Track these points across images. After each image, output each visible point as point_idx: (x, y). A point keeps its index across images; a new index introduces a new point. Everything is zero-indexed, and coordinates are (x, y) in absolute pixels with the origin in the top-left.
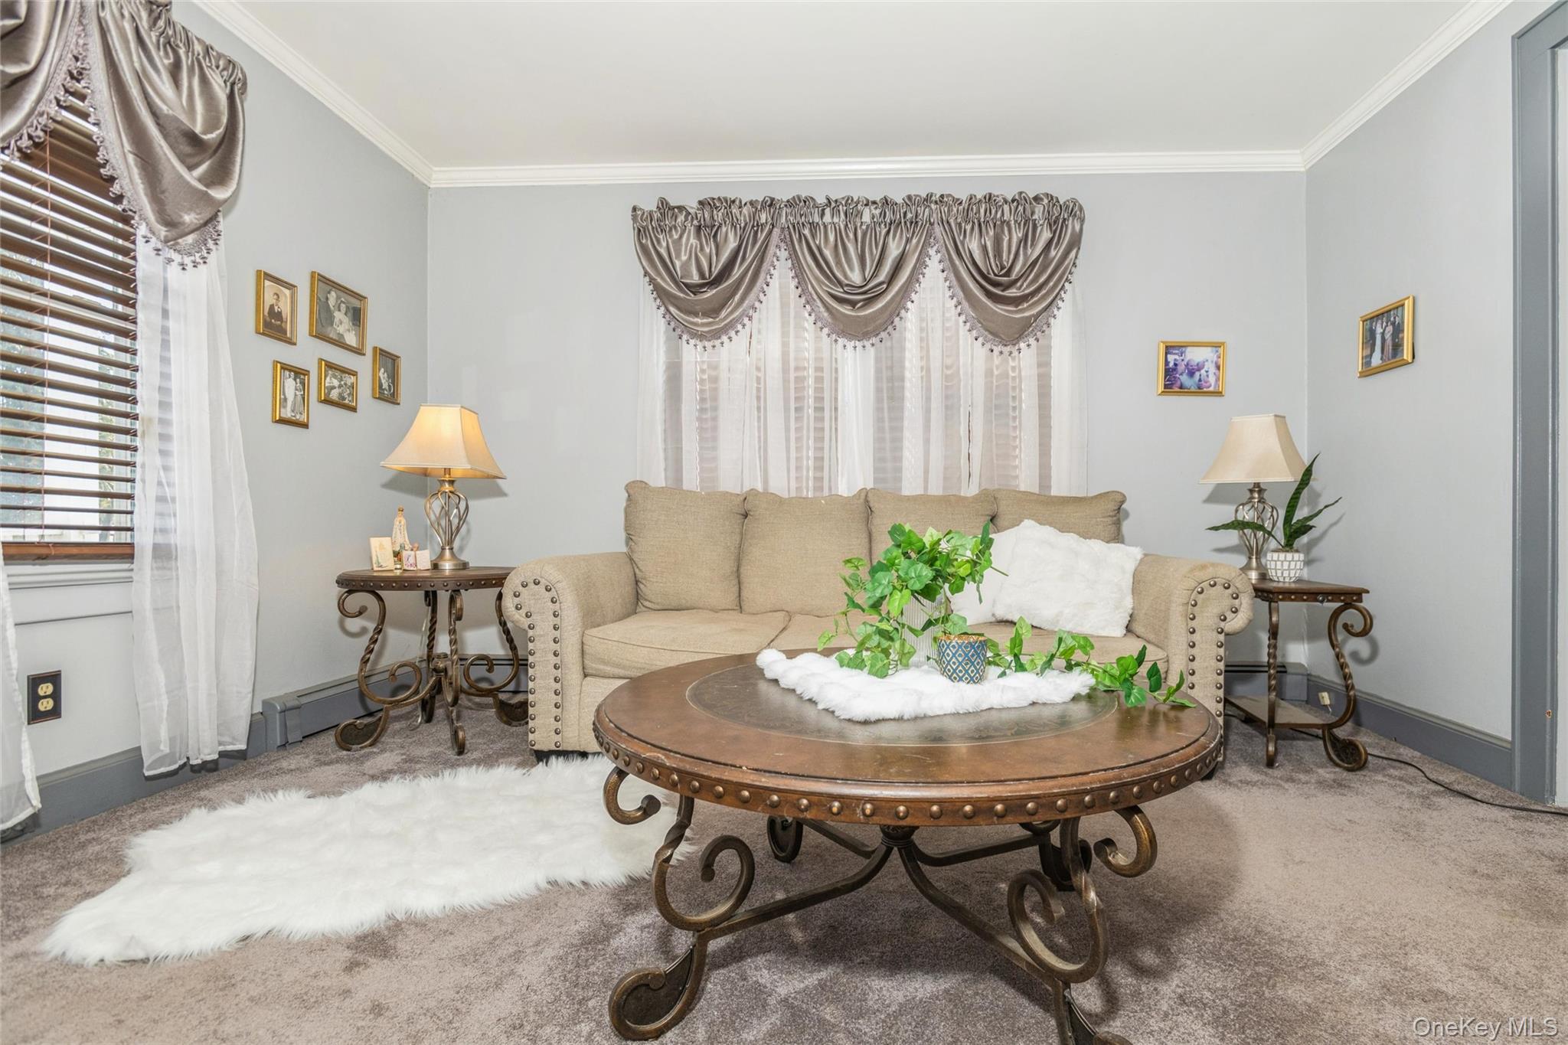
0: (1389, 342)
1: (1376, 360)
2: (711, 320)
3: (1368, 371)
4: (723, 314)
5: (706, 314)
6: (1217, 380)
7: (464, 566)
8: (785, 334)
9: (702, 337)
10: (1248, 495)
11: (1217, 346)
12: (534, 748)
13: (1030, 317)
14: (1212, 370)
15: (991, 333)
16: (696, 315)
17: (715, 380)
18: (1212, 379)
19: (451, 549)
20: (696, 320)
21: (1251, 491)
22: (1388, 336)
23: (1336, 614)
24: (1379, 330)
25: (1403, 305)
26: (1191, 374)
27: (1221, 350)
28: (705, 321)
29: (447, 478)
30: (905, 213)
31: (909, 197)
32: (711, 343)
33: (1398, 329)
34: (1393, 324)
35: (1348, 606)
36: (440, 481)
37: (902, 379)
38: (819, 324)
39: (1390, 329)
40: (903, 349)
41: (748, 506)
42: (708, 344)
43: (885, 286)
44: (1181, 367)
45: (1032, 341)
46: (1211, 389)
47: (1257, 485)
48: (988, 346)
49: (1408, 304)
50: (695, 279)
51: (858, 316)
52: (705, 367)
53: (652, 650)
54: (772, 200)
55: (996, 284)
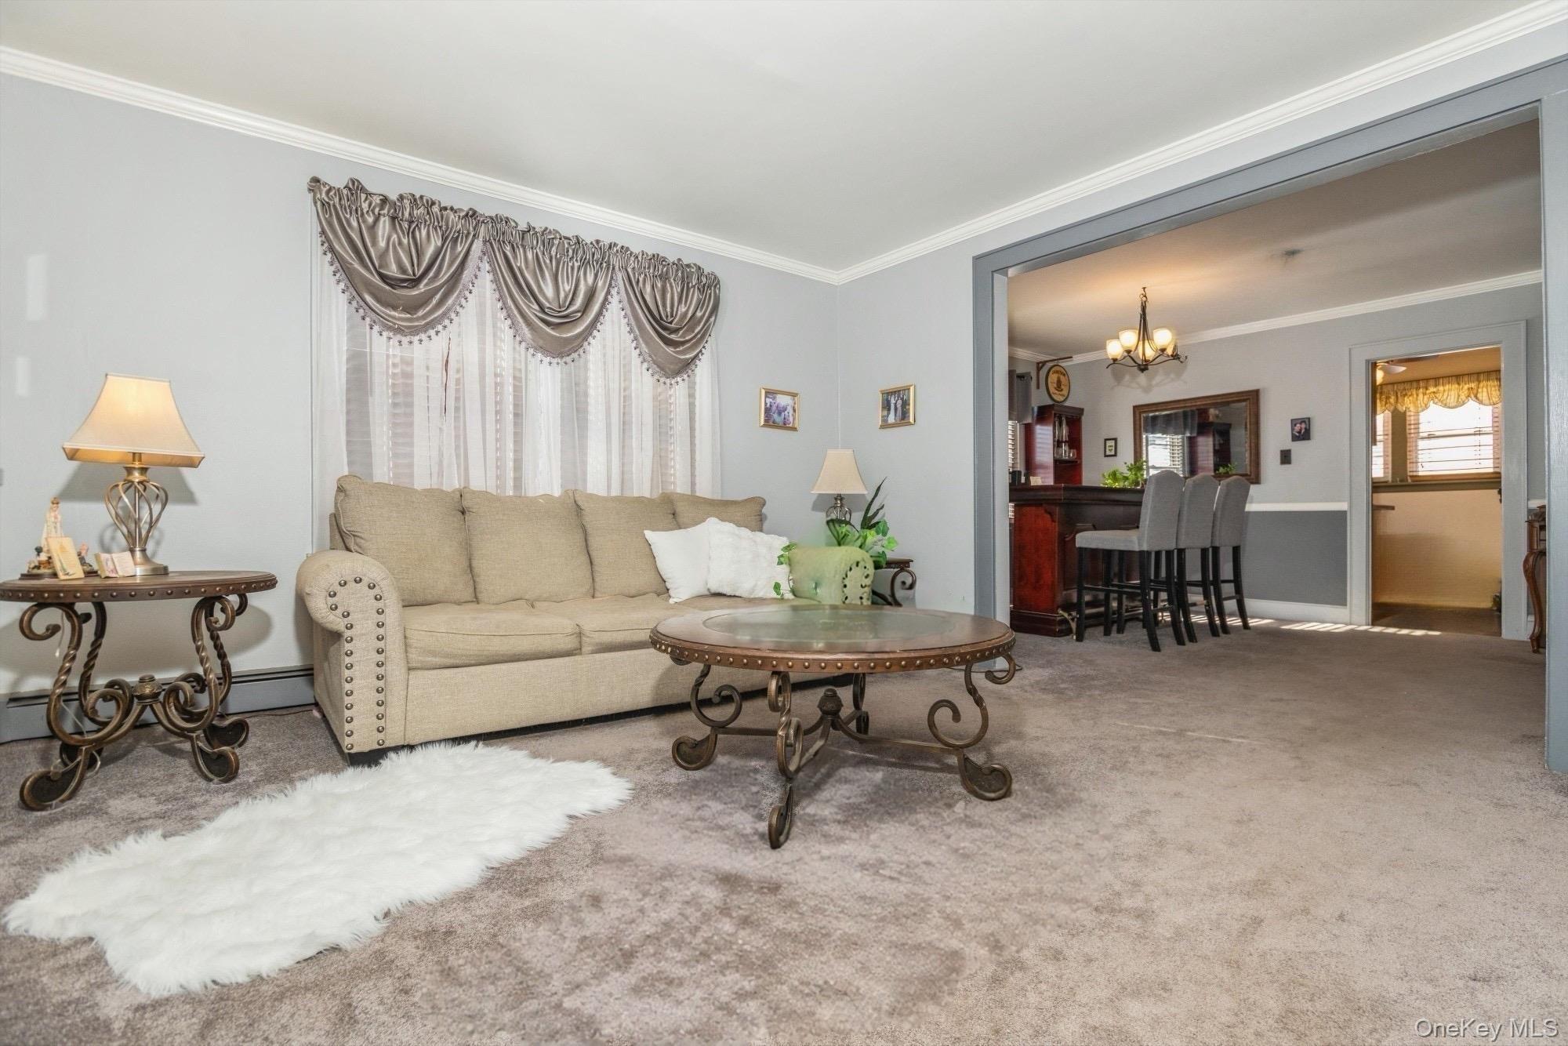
0: (899, 409)
1: (891, 419)
2: (409, 316)
3: (885, 425)
4: (420, 313)
5: (406, 310)
6: (794, 419)
7: (164, 571)
8: (482, 342)
9: (399, 331)
10: (834, 501)
11: (794, 395)
12: (352, 751)
13: (688, 359)
14: (791, 412)
15: (658, 366)
16: (395, 308)
17: (408, 375)
18: (791, 419)
19: (143, 551)
20: (393, 313)
21: (836, 499)
22: (899, 406)
23: (896, 575)
24: (893, 401)
25: (909, 389)
26: (780, 414)
27: (796, 398)
28: (403, 316)
29: (137, 465)
30: (593, 254)
31: (598, 242)
32: (408, 339)
33: (905, 403)
34: (902, 399)
35: (902, 570)
36: (126, 468)
37: (586, 395)
38: (518, 339)
39: (900, 402)
40: (586, 369)
41: (465, 504)
42: (405, 340)
43: (579, 314)
44: (774, 408)
45: (685, 376)
46: (791, 425)
47: (840, 495)
48: (656, 377)
49: (912, 389)
50: (393, 270)
51: (562, 338)
52: (397, 360)
53: (482, 637)
54: (475, 212)
55: (665, 328)
